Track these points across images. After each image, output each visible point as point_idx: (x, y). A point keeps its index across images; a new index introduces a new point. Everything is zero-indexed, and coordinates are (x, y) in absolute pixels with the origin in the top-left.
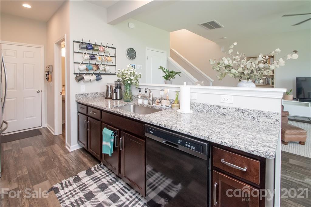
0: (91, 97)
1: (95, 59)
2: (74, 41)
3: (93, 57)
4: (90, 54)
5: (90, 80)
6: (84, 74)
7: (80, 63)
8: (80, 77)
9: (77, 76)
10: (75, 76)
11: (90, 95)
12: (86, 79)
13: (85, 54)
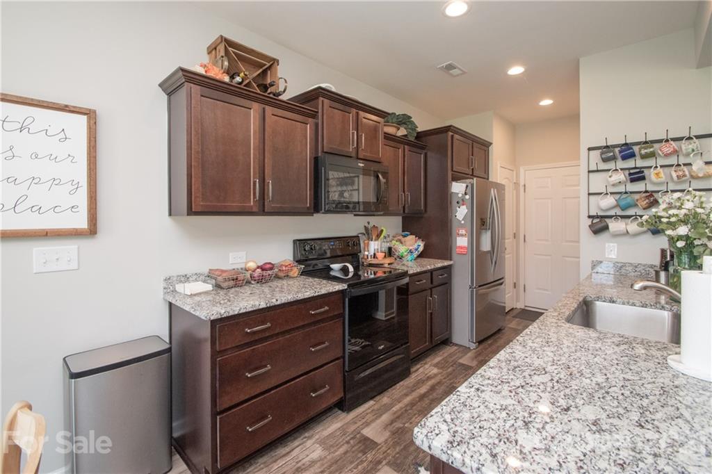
0: (633, 274)
1: (643, 178)
2: (589, 149)
3: (637, 176)
4: (629, 169)
5: (627, 231)
6: (610, 217)
7: (601, 194)
8: (599, 226)
9: (595, 221)
10: (589, 222)
11: (630, 269)
12: (615, 230)
13: (616, 170)
